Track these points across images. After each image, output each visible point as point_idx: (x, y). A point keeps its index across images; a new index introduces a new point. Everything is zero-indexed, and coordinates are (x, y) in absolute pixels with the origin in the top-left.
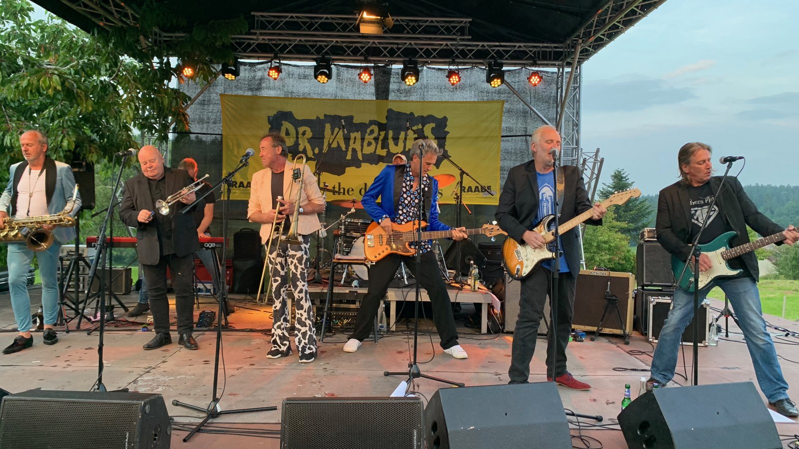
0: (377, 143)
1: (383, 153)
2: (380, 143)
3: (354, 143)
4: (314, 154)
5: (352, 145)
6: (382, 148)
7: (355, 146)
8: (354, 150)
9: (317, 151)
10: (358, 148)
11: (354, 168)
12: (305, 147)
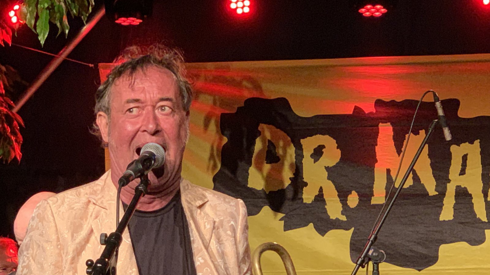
4: (346, 209)
5: (454, 181)
7: (465, 182)
8: (462, 193)
9: (353, 200)
10: (474, 187)
11: (464, 245)
12: (321, 190)
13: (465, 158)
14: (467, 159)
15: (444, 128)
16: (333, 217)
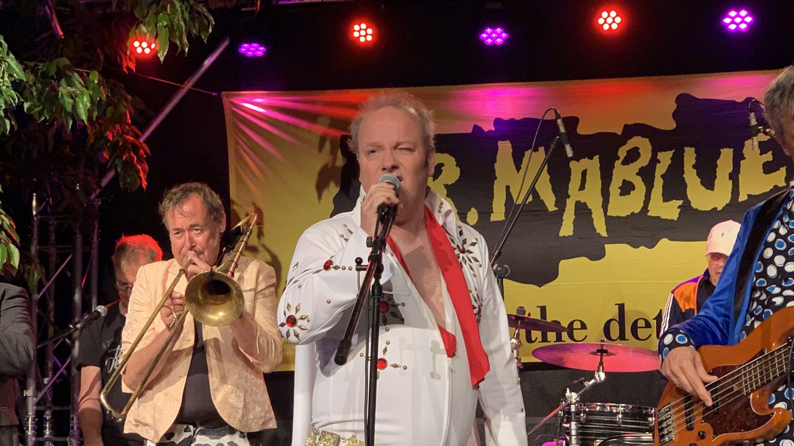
0: (649, 185)
1: (670, 211)
2: (658, 183)
3: (582, 187)
5: (575, 194)
6: (667, 198)
7: (583, 197)
8: (582, 211)
10: (594, 202)
11: (584, 260)
13: (584, 173)
14: (586, 175)
15: (566, 145)
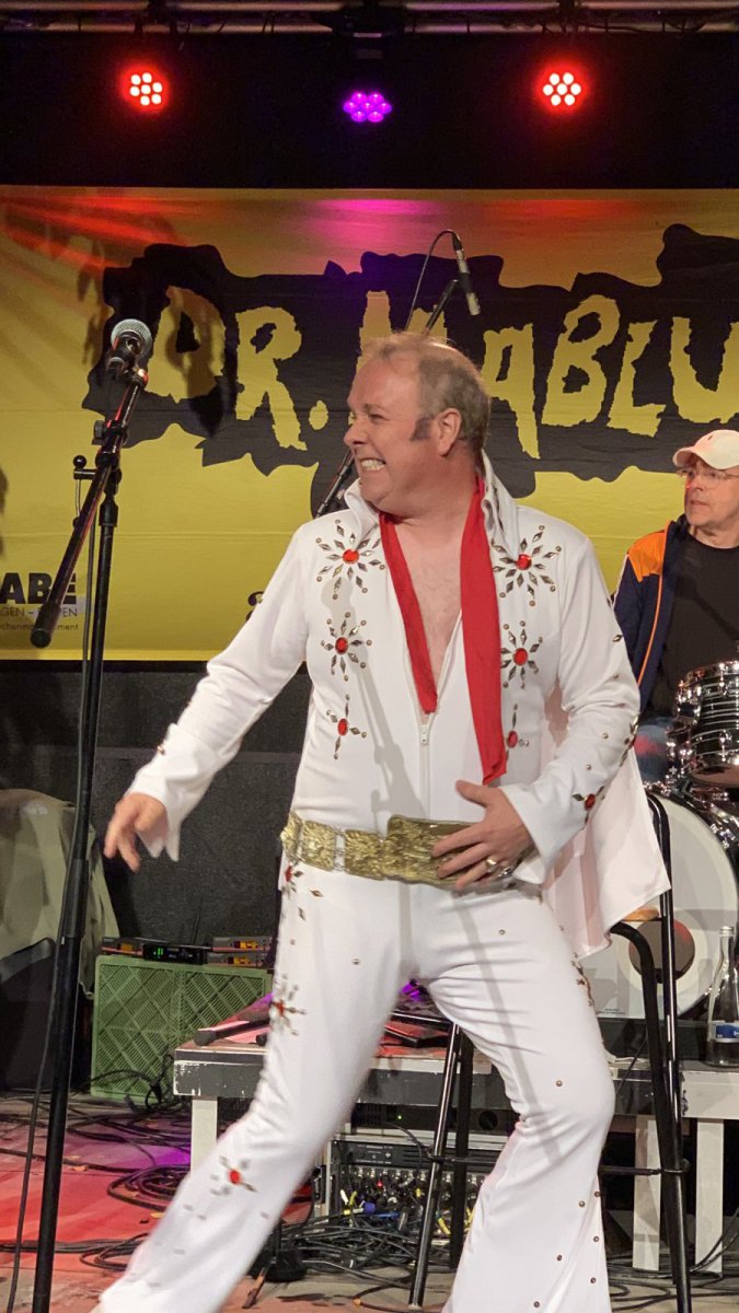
1: (643, 421)
3: (502, 376)
4: (306, 432)
6: (640, 399)
7: (503, 391)
8: (502, 415)
9: (319, 417)
10: (521, 403)
12: (266, 398)
13: (507, 352)
14: (510, 354)
16: (284, 444)
